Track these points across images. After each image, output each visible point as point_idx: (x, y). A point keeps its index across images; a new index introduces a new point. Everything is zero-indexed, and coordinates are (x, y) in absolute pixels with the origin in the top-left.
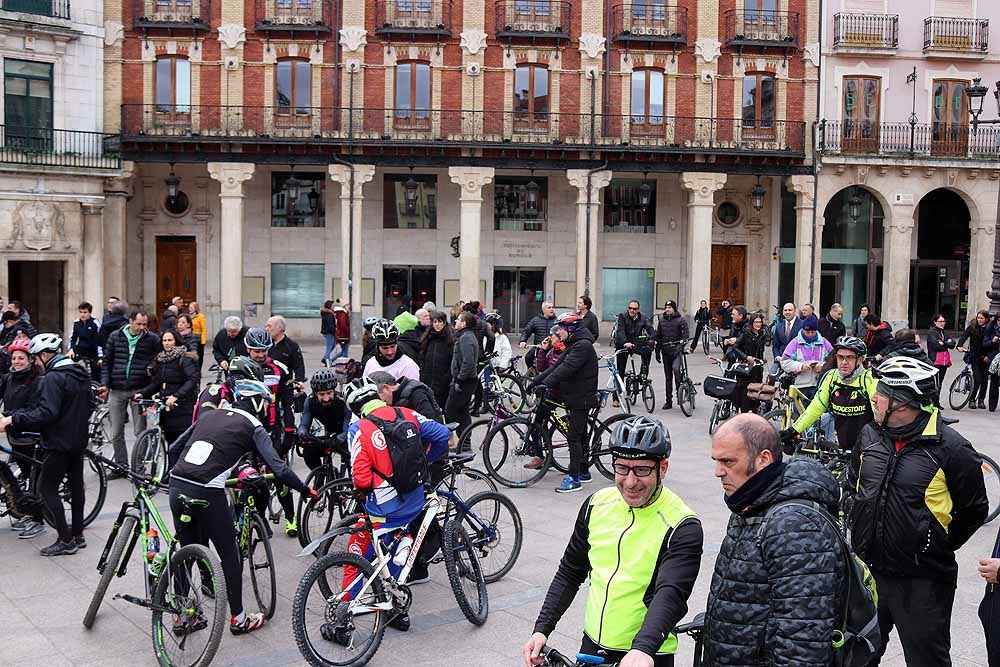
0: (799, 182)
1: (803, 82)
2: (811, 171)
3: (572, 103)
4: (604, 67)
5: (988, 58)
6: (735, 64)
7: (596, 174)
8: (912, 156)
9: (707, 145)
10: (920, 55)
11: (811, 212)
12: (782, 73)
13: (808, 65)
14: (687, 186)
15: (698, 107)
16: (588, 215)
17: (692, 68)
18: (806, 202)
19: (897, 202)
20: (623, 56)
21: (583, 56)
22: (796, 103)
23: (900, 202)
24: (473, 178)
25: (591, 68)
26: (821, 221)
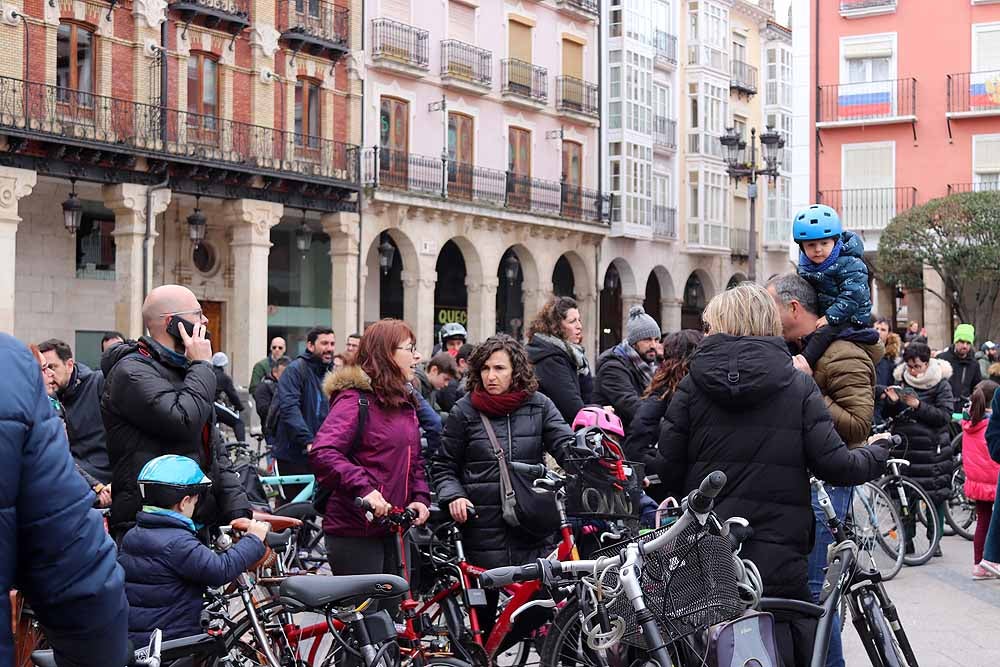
0: (346, 220)
1: (348, 97)
2: (355, 208)
3: (124, 87)
4: (162, 45)
5: (491, 95)
6: (288, 64)
7: (153, 194)
8: (443, 198)
9: (277, 166)
10: (438, 81)
11: (355, 259)
12: (329, 83)
13: (353, 76)
14: (246, 217)
15: (257, 114)
16: (145, 250)
17: (248, 61)
18: (352, 247)
19: (424, 251)
20: (180, 31)
21: (140, 23)
22: (342, 121)
23: (427, 251)
24: (8, 185)
25: (149, 42)
26: (365, 271)
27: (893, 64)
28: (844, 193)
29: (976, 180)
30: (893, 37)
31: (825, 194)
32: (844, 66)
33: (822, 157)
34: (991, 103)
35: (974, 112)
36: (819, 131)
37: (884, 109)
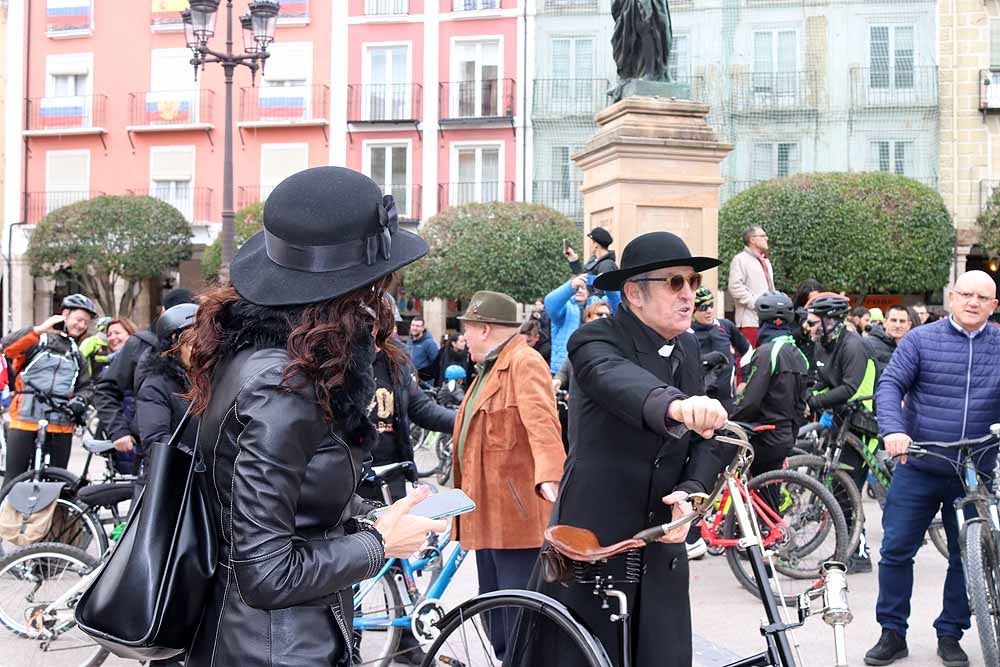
27: (89, 80)
28: (48, 195)
29: (153, 186)
30: (90, 56)
31: (32, 195)
32: (50, 81)
33: (30, 161)
34: (162, 119)
35: (153, 126)
36: (27, 139)
37: (77, 121)
